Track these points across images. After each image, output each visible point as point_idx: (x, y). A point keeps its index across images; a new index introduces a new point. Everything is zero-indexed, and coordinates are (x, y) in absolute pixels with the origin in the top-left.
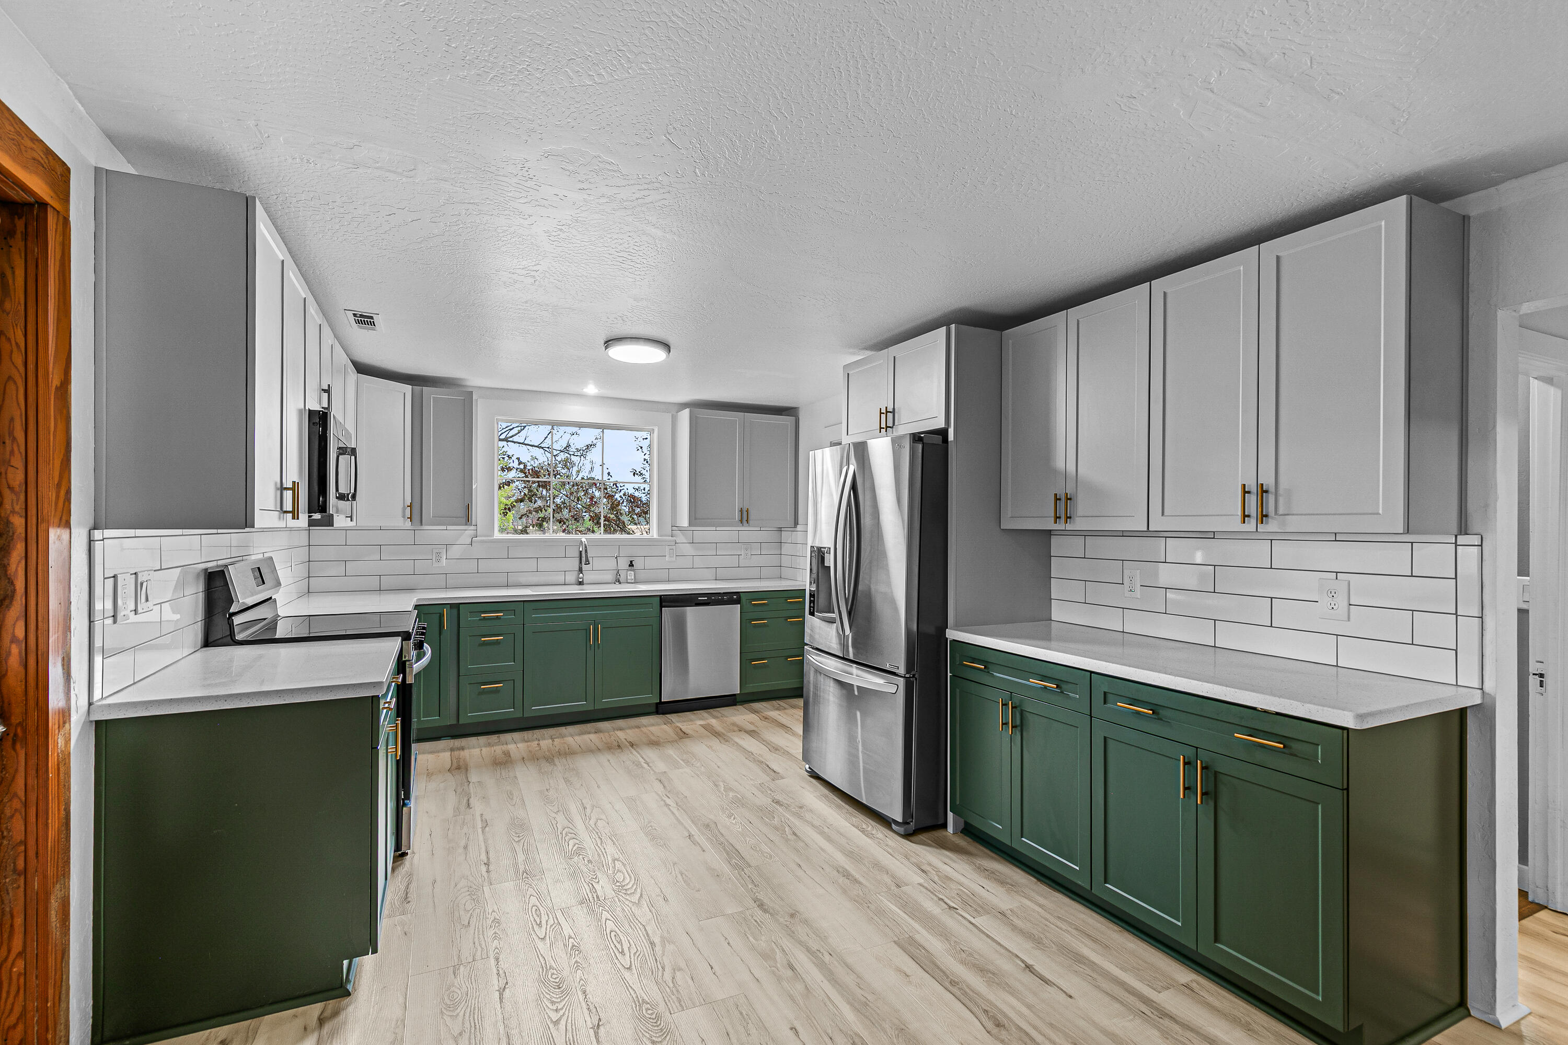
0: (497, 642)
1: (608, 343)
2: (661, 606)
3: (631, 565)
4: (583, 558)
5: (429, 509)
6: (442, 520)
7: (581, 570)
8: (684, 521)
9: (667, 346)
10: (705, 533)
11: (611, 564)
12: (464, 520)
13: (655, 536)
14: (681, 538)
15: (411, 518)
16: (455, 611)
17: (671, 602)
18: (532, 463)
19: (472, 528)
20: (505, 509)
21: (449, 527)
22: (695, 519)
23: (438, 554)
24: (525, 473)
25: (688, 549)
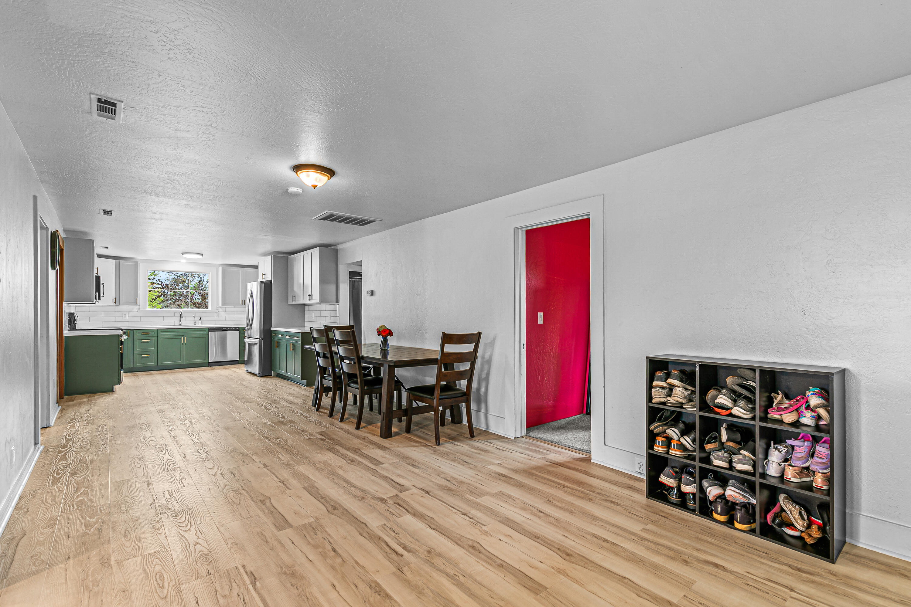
0: (148, 342)
1: (183, 254)
2: (209, 331)
3: (200, 319)
4: (181, 317)
5: (122, 299)
6: (128, 303)
7: (180, 321)
8: (220, 304)
9: (202, 255)
10: (229, 308)
11: (193, 319)
12: (135, 303)
13: (210, 309)
14: (220, 310)
15: (115, 303)
16: (132, 332)
17: (214, 330)
18: (166, 282)
19: (138, 306)
20: (152, 300)
21: (129, 306)
22: (224, 303)
23: (125, 315)
24: (162, 285)
25: (223, 314)
